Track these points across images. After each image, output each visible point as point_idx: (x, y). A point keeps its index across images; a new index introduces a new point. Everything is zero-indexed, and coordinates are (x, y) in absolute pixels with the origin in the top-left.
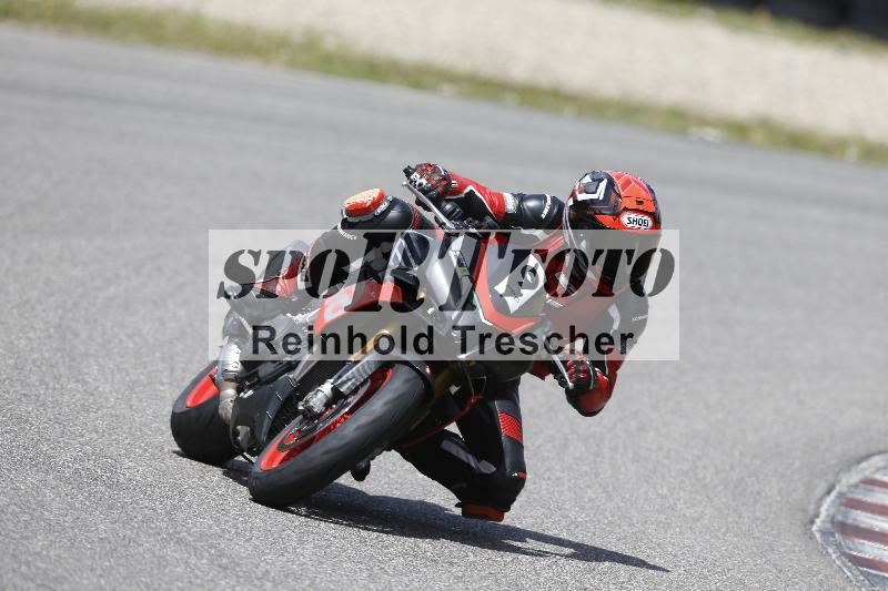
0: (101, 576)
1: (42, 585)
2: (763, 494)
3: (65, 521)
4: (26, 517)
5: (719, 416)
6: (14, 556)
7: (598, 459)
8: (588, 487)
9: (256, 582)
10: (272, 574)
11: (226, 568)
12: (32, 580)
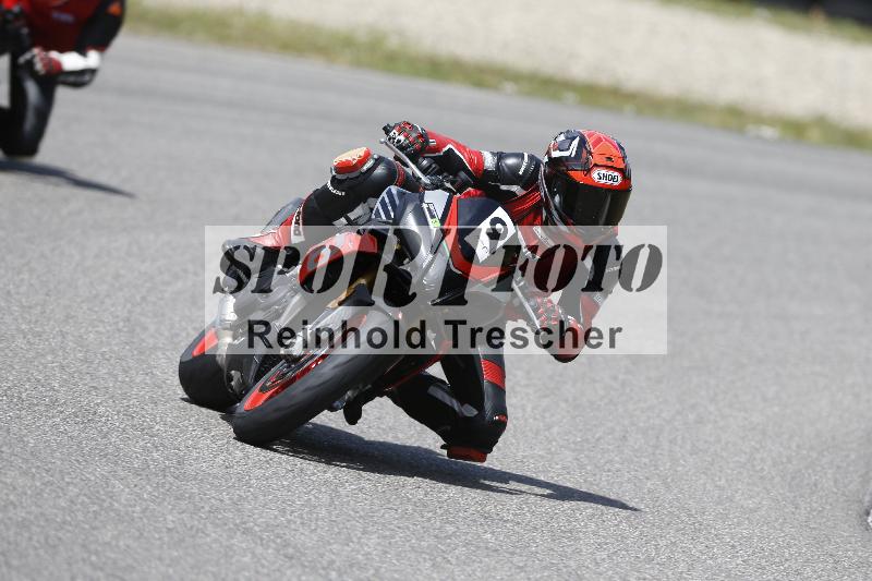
0: (169, 566)
1: (113, 575)
2: (819, 486)
3: (134, 512)
4: (96, 508)
5: (776, 409)
6: (84, 546)
7: (658, 452)
8: (647, 479)
9: (322, 572)
10: (338, 564)
11: (291, 558)
12: (102, 569)
